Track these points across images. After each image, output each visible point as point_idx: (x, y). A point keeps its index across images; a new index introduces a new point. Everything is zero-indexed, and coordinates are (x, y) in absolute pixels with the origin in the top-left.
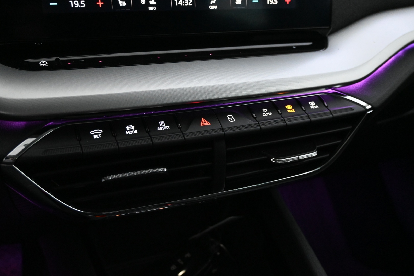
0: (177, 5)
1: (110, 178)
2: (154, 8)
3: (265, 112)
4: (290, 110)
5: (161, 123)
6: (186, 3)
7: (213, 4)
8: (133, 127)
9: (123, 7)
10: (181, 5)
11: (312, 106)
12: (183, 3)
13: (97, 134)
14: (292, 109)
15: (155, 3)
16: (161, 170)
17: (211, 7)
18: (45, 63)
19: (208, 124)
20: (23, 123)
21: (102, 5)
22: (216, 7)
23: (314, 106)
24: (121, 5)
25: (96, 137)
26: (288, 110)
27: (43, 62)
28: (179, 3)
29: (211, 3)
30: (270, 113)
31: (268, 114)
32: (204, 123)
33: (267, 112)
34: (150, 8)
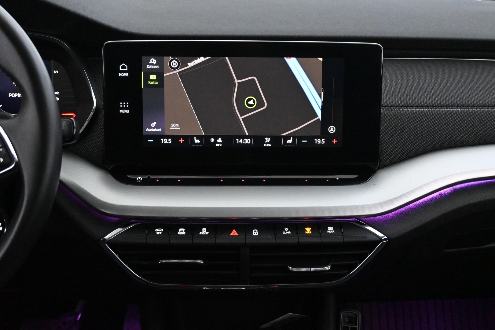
0: (238, 143)
1: (164, 261)
2: (221, 145)
3: (285, 231)
4: (308, 231)
5: (204, 229)
6: (245, 142)
7: (268, 143)
8: (184, 230)
9: (198, 143)
10: (242, 143)
11: (329, 230)
12: (243, 142)
13: (159, 232)
14: (310, 231)
15: (221, 141)
16: (199, 261)
17: (265, 145)
18: (140, 179)
19: (236, 234)
20: (117, 219)
21: (182, 142)
22: (270, 145)
23: (331, 231)
24: (196, 142)
25: (158, 233)
26: (306, 232)
27: (139, 178)
28: (240, 142)
29: (266, 142)
30: (290, 232)
31: (287, 233)
32: (234, 233)
33: (287, 231)
34: (217, 145)
